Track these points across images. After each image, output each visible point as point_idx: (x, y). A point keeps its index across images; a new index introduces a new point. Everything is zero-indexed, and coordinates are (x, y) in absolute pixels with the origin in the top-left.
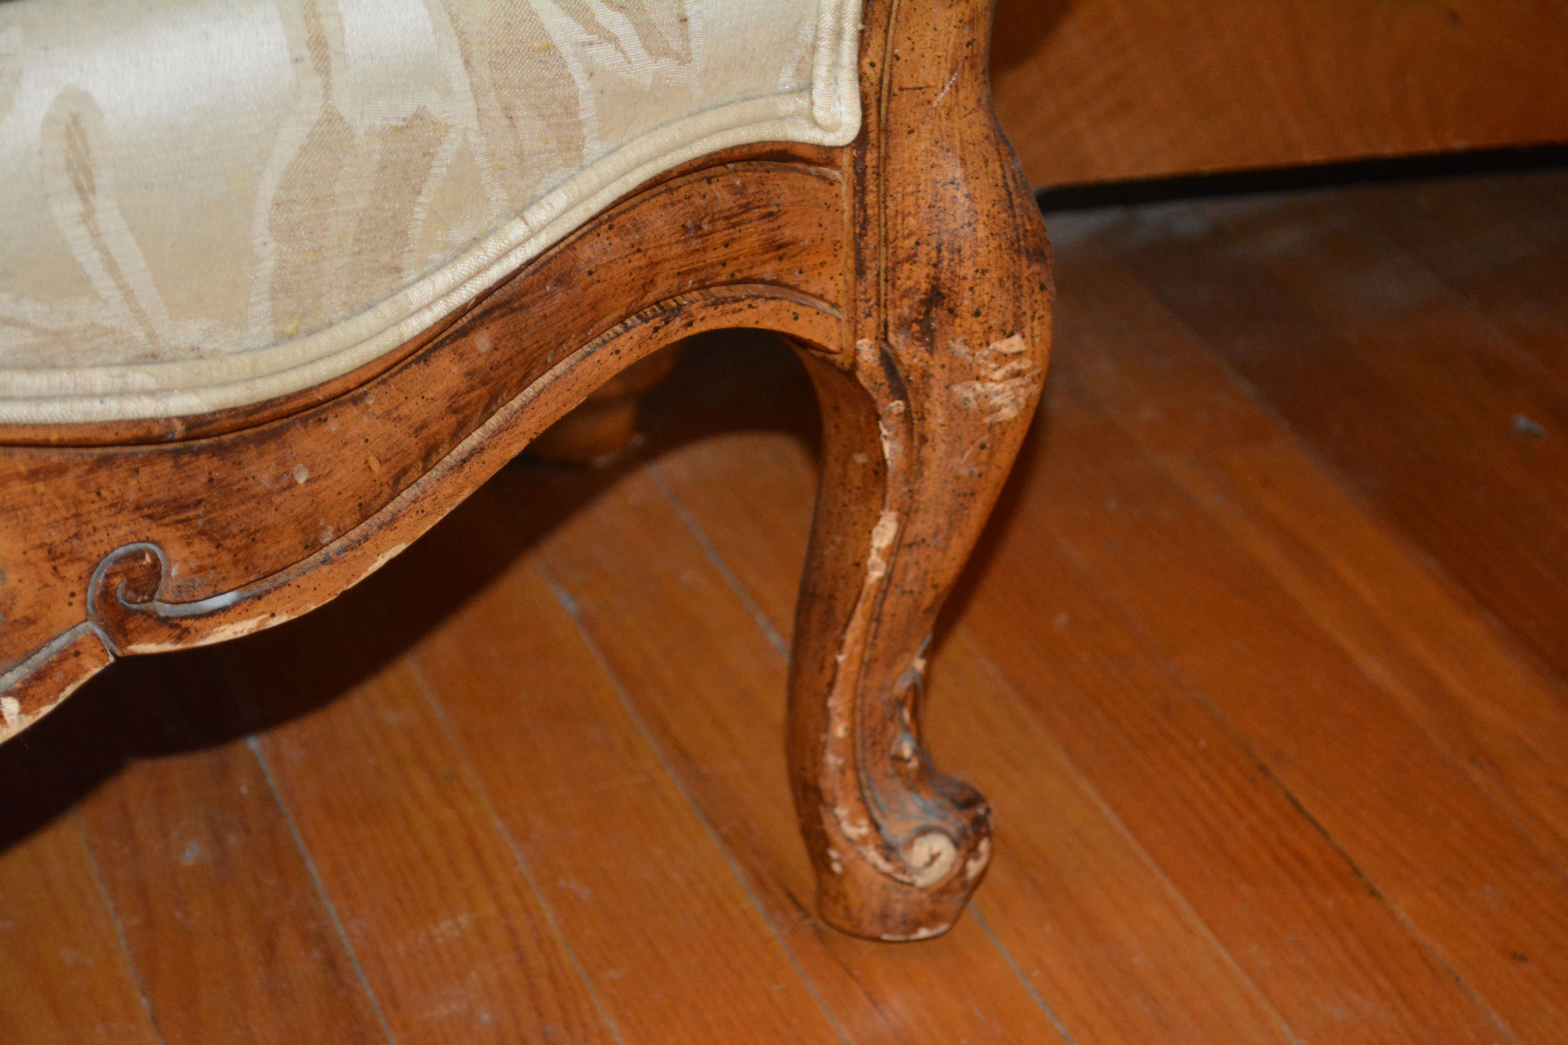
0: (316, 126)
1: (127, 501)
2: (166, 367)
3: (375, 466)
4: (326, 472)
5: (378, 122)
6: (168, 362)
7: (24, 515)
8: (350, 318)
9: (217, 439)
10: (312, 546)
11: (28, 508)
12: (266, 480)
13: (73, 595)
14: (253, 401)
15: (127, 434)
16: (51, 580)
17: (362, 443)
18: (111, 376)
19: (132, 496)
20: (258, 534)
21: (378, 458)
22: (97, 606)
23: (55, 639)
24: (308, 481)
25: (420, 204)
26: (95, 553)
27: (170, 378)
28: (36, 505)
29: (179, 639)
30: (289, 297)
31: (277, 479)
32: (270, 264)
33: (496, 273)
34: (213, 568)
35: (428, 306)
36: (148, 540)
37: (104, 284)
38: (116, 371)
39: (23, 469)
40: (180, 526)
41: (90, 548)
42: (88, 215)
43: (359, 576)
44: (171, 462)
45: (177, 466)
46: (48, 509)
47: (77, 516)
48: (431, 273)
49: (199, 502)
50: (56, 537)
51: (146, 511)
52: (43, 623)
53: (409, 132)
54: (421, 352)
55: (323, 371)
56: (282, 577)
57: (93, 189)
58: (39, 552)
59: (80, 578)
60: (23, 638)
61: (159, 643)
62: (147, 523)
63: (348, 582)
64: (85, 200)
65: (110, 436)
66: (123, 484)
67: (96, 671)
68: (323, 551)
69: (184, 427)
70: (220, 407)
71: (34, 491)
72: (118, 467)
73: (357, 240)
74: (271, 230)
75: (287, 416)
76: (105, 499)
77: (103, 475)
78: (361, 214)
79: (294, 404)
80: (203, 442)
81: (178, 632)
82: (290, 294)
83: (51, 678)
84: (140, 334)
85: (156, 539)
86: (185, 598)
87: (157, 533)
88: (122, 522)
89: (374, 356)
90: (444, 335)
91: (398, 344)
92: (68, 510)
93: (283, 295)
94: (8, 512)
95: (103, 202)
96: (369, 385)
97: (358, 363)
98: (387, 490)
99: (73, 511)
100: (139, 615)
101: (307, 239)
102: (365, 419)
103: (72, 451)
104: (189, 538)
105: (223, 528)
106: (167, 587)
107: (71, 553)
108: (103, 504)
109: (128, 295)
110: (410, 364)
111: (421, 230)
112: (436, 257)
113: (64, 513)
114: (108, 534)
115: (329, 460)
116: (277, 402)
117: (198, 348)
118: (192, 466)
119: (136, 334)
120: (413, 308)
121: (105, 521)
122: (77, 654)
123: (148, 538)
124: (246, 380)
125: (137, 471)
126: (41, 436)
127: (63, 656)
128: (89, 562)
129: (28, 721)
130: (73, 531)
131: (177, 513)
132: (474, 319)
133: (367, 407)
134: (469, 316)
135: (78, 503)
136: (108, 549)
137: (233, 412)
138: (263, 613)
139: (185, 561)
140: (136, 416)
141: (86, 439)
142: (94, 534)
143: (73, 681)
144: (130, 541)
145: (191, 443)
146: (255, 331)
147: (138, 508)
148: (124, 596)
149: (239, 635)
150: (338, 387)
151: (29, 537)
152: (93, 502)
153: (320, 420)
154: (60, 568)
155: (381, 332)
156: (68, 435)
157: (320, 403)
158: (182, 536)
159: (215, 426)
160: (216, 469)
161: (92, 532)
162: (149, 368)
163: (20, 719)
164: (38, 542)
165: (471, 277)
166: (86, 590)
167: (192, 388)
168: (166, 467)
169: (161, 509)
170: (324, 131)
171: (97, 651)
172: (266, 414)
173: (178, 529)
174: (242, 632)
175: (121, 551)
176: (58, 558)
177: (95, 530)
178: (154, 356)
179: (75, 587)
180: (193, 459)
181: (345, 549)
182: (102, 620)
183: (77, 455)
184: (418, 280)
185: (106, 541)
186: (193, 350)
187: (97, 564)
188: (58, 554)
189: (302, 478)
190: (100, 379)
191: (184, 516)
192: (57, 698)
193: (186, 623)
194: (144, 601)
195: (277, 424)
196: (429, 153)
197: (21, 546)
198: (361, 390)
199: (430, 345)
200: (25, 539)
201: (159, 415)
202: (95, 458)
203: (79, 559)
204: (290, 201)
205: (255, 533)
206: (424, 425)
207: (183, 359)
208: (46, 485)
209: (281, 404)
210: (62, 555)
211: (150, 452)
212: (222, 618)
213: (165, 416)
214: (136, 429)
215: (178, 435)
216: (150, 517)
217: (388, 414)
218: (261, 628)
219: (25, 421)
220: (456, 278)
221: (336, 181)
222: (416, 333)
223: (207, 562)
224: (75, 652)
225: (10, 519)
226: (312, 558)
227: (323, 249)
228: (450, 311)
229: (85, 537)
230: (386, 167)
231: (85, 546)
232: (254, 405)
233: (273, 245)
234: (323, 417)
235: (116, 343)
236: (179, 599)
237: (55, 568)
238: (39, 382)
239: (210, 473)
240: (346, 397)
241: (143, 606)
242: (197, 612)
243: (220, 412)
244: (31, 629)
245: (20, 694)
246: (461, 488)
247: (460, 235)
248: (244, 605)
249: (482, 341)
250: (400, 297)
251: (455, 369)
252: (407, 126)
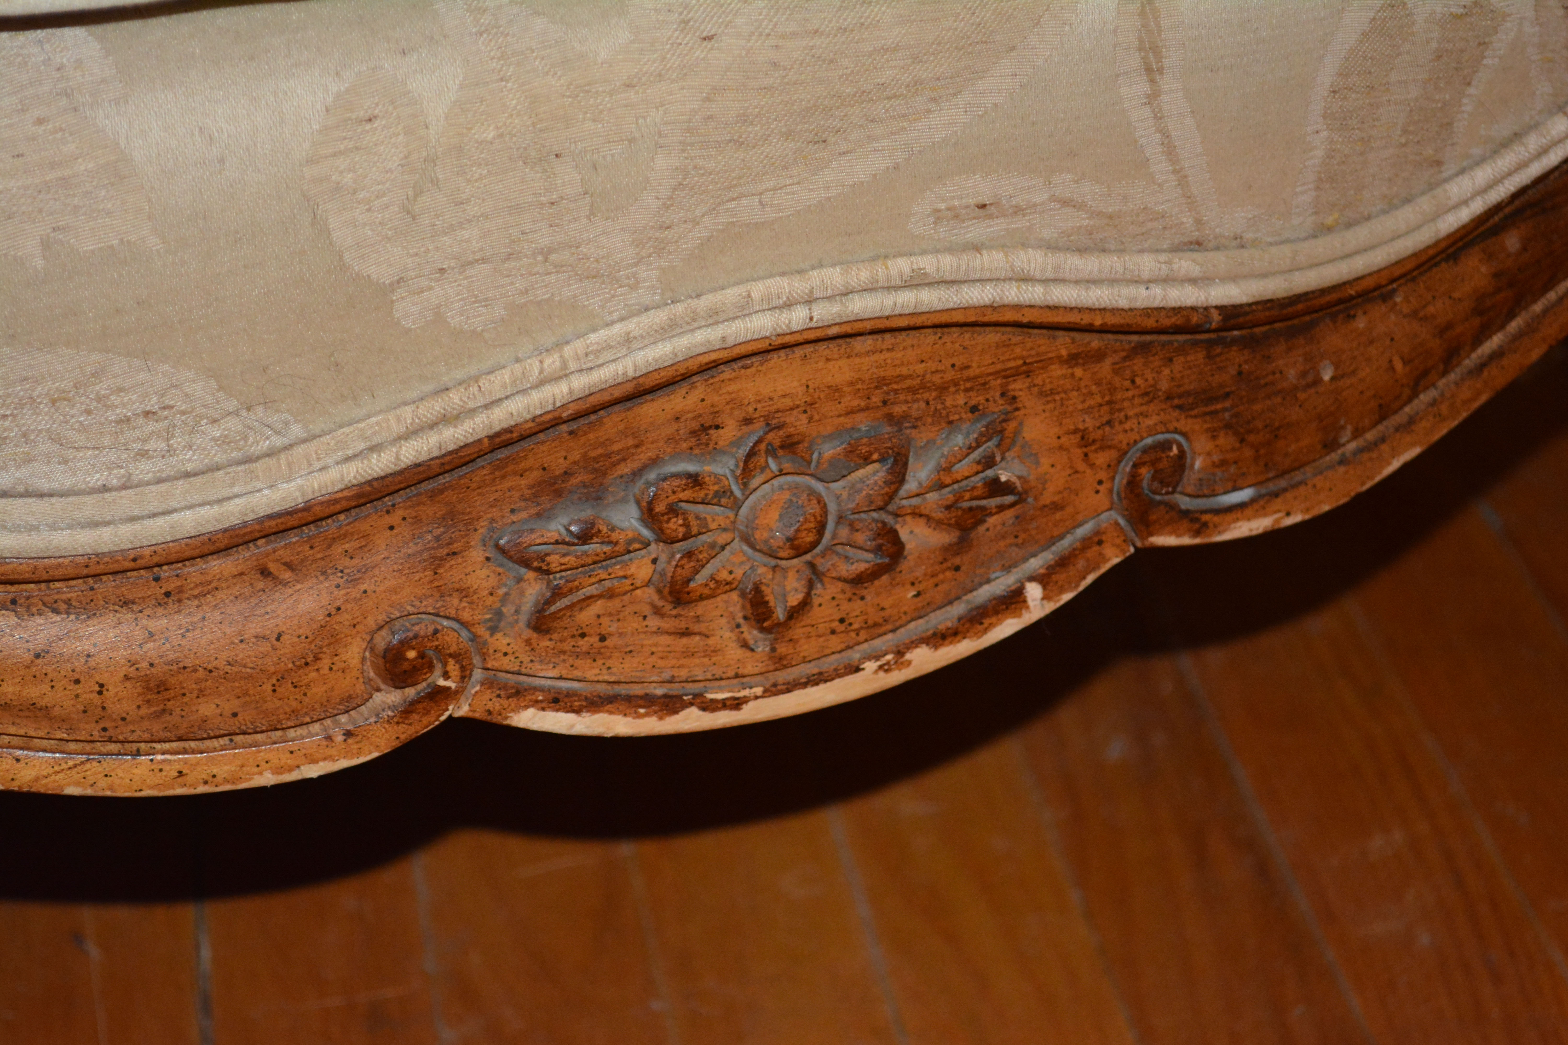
0: (1379, 11)
1: (1160, 390)
2: (1211, 255)
3: (1398, 365)
4: (1352, 368)
5: (1439, 9)
6: (1212, 250)
7: (1062, 399)
8: (1388, 212)
9: (1249, 331)
10: (1331, 445)
11: (1065, 392)
12: (1292, 374)
13: (1100, 482)
14: (1291, 293)
15: (1167, 322)
16: (1081, 466)
17: (1388, 342)
18: (1159, 262)
19: (1164, 385)
20: (1282, 431)
21: (1402, 358)
22: (1123, 495)
23: (1080, 525)
24: (1333, 379)
25: (1469, 95)
26: (1125, 442)
27: (1214, 266)
28: (1073, 390)
29: (1197, 533)
30: (1333, 188)
31: (1304, 374)
32: (1320, 153)
33: (1535, 170)
34: (1236, 462)
35: (1465, 202)
36: (1176, 431)
37: (1160, 167)
38: (1163, 257)
39: (1064, 352)
40: (1208, 418)
41: (1121, 436)
42: (1152, 98)
43: (1373, 478)
44: (1204, 352)
45: (1209, 357)
46: (1084, 394)
47: (1109, 403)
48: (1471, 168)
49: (1227, 395)
50: (1089, 423)
51: (1176, 402)
52: (1069, 510)
53: (1468, 20)
54: (1451, 250)
55: (1360, 265)
56: (1298, 476)
57: (1160, 70)
58: (1072, 436)
59: (1109, 466)
60: (1050, 524)
61: (1178, 536)
62: (1176, 414)
63: (1363, 484)
64: (1152, 81)
65: (1150, 323)
66: (1157, 372)
67: (1116, 560)
68: (1340, 452)
69: (1220, 318)
70: (1258, 298)
71: (1073, 375)
72: (1154, 355)
73: (1405, 131)
74: (1324, 118)
75: (1317, 311)
76: (1139, 387)
77: (1138, 363)
78: (1412, 104)
79: (1327, 298)
80: (1236, 333)
81: (1197, 526)
82: (1334, 185)
83: (1074, 565)
84: (1188, 221)
85: (1184, 430)
86: (1206, 491)
87: (1184, 424)
88: (1153, 411)
89: (1409, 252)
90: (1476, 233)
91: (1433, 240)
92: (1103, 397)
93: (1328, 186)
94: (1046, 396)
95: (1168, 83)
96: (1398, 283)
97: (1394, 258)
98: (1407, 392)
99: (1107, 398)
100: (1162, 507)
101: (1358, 129)
102: (1393, 317)
103: (1110, 336)
104: (1215, 431)
105: (1249, 422)
106: (1190, 480)
107: (1102, 440)
108: (1136, 392)
109: (1183, 181)
110: (1439, 263)
111: (1466, 123)
112: (1477, 151)
113: (1098, 399)
114: (1139, 423)
115: (1354, 358)
116: (1311, 296)
117: (1241, 238)
118: (1223, 357)
119: (1185, 220)
120: (1451, 203)
121: (1137, 410)
122: (1100, 543)
123: (1176, 429)
124: (1284, 272)
125: (1171, 360)
126: (1086, 319)
127: (1087, 543)
128: (1119, 450)
129: (1050, 607)
130: (1105, 419)
131: (1206, 405)
132: (1506, 218)
133: (1395, 304)
134: (1501, 215)
135: (1112, 390)
136: (1138, 438)
137: (1268, 304)
138: (1279, 511)
139: (1209, 454)
140: (1178, 304)
141: (1128, 325)
142: (1125, 423)
143: (1094, 569)
144: (1159, 430)
145: (1225, 334)
146: (1296, 221)
147: (1169, 397)
148: (1150, 486)
149: (1255, 533)
150: (1370, 283)
151: (1065, 421)
152: (1127, 390)
153: (1349, 316)
154: (1092, 456)
155: (1418, 227)
156: (1111, 320)
157: (1352, 298)
158: (1208, 430)
159: (1249, 317)
160: (1246, 362)
161: (1124, 420)
162: (1195, 255)
163: (1043, 605)
164: (1072, 427)
165: (1510, 174)
166: (1113, 478)
167: (1234, 278)
168: (1198, 357)
169: (1191, 400)
170: (1386, 17)
171: (1118, 541)
172: (1300, 307)
173: (1205, 422)
174: (1258, 529)
175: (1149, 441)
176: (1090, 445)
177: (1127, 418)
178: (1199, 243)
179: (1103, 475)
180: (1226, 350)
181: (1361, 450)
182: (1127, 510)
183: (1116, 341)
184: (1457, 175)
185: (1136, 430)
186: (1236, 239)
187: (1126, 453)
188: (1090, 440)
189: (1327, 375)
190: (1147, 264)
191: (1212, 408)
192: (1077, 586)
193: (1206, 518)
194: (1167, 493)
195: (1307, 318)
196: (1484, 43)
197: (1056, 430)
198: (1390, 287)
199: (1460, 244)
200: (1061, 424)
201: (1199, 304)
202: (1133, 345)
203: (1110, 447)
204: (1346, 88)
205: (1278, 429)
206: (1449, 326)
207: (1226, 248)
208: (1085, 370)
209: (1316, 298)
210: (1094, 441)
211: (1186, 341)
212: (1239, 515)
213: (1205, 305)
214: (1176, 318)
215: (1214, 325)
216: (1179, 407)
217: (1414, 314)
218: (1276, 527)
219: (1073, 305)
220: (1496, 174)
221: (1392, 68)
222: (1452, 230)
223: (1230, 456)
224: (1096, 540)
225: (1048, 402)
226: (1328, 458)
227: (1372, 140)
228: (1486, 208)
229: (1117, 424)
230: (1441, 56)
231: (1117, 434)
232: (1289, 298)
233: (1325, 134)
234: (1352, 313)
235: (1165, 228)
236: (1200, 493)
237: (1086, 455)
238: (1090, 265)
239: (1240, 366)
240: (1376, 294)
241: (1166, 498)
242: (1216, 507)
243: (1257, 303)
244: (1058, 515)
245: (1044, 579)
246: (1478, 394)
247: (1503, 129)
248: (1262, 502)
249: (1512, 241)
250: (1439, 191)
251: (1483, 269)
252: (1467, 14)
